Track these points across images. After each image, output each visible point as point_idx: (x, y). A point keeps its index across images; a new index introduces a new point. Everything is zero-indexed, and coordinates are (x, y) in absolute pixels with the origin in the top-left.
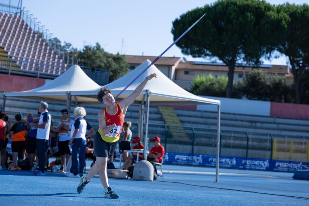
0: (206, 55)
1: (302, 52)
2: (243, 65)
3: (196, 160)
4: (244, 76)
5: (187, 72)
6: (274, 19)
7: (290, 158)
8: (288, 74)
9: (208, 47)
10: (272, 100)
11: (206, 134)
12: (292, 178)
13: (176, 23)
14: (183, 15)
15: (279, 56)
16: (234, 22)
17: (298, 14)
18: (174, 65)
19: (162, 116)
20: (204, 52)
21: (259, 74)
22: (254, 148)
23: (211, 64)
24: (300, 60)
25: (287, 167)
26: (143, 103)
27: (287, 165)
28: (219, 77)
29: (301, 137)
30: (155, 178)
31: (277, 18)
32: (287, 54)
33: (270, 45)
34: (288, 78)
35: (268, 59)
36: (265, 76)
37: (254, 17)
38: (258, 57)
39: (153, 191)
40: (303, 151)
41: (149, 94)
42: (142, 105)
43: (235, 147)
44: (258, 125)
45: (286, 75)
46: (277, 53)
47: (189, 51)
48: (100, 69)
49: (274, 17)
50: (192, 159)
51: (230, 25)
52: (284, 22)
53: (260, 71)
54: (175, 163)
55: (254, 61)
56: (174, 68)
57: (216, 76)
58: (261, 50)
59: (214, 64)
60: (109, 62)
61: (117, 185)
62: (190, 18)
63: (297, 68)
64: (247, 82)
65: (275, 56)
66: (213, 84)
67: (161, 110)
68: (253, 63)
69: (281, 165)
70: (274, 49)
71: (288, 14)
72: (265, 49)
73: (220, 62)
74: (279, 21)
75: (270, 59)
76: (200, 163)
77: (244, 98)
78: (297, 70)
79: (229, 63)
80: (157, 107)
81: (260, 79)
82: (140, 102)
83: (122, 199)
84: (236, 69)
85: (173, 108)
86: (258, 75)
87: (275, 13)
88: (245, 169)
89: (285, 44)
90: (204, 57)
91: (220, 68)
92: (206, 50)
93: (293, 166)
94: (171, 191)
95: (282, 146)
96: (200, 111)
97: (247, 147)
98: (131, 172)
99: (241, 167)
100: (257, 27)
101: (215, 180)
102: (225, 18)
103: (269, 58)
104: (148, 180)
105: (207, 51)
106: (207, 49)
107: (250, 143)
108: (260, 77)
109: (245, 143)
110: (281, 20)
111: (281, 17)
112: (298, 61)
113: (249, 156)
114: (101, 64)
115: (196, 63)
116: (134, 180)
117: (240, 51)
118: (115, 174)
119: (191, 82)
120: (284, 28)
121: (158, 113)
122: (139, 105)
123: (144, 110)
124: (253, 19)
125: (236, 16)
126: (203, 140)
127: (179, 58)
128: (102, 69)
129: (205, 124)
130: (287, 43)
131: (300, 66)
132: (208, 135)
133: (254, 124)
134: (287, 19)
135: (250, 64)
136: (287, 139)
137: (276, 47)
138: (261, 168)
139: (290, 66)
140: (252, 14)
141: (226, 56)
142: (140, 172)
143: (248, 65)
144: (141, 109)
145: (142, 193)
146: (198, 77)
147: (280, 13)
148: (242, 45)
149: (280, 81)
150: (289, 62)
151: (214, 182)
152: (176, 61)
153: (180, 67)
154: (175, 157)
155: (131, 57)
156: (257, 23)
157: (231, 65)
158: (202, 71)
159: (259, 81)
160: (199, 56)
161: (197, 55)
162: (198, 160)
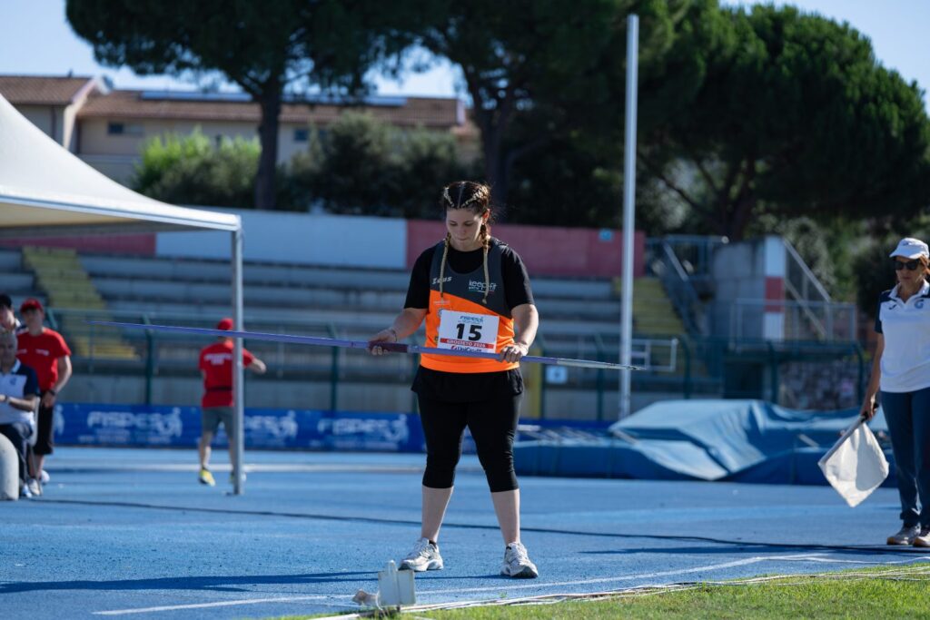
0: (182, 66)
1: (507, 49)
2: (308, 98)
3: (159, 426)
4: (313, 135)
5: (116, 128)
8: (458, 124)
9: (186, 38)
10: (410, 215)
15: (427, 66)
18: (69, 103)
19: (36, 279)
20: (173, 56)
21: (363, 128)
22: (356, 377)
23: (200, 96)
24: (498, 79)
28: (228, 144)
32: (454, 58)
33: (395, 28)
34: (461, 139)
35: (391, 78)
36: (382, 135)
38: (358, 68)
43: (293, 376)
44: (369, 298)
45: (456, 131)
46: (421, 56)
47: (122, 49)
50: (148, 422)
53: (368, 117)
54: (89, 438)
55: (344, 84)
56: (70, 115)
57: (218, 139)
58: (367, 45)
59: (211, 96)
63: (490, 104)
64: (322, 158)
65: (414, 65)
66: (206, 166)
67: (34, 258)
68: (344, 90)
70: (411, 42)
72: (380, 42)
73: (230, 89)
75: (399, 77)
76: (174, 436)
77: (317, 209)
78: (490, 112)
79: (260, 91)
80: (19, 250)
81: (367, 144)
84: (287, 113)
85: (72, 252)
86: (359, 131)
88: (328, 448)
89: (447, 25)
90: (175, 74)
91: (232, 112)
92: (179, 49)
96: (168, 259)
97: (333, 377)
99: (315, 443)
103: (394, 73)
105: (183, 51)
106: (185, 46)
107: (343, 361)
108: (368, 136)
109: (325, 361)
112: (491, 79)
113: (341, 407)
115: (146, 95)
117: (298, 49)
119: (133, 159)
121: (22, 269)
127: (86, 80)
129: (189, 301)
130: (452, 21)
131: (498, 99)
133: (352, 297)
135: (331, 95)
137: (419, 34)
138: (384, 446)
139: (466, 99)
141: (250, 68)
143: (325, 99)
146: (157, 141)
148: (301, 31)
149: (433, 148)
150: (464, 82)
151: (228, 494)
152: (76, 91)
153: (91, 109)
154: (86, 417)
157: (269, 96)
158: (169, 121)
159: (364, 150)
160: (159, 71)
161: (151, 68)
162: (166, 426)
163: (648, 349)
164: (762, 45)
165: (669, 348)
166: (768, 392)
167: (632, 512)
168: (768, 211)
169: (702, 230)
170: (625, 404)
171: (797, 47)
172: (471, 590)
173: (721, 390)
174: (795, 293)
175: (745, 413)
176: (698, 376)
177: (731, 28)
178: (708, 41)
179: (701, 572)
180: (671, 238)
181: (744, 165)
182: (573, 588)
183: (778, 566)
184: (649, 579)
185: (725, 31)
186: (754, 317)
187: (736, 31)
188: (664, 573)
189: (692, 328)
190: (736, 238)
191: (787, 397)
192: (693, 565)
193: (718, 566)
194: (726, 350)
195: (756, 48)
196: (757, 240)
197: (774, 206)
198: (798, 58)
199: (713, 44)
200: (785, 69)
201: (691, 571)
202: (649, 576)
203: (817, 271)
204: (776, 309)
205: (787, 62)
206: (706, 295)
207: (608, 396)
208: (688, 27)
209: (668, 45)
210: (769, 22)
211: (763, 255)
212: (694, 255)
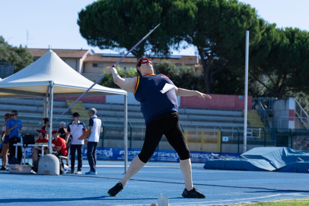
0: (114, 46)
1: (211, 41)
2: (151, 56)
3: (106, 153)
5: (95, 65)
6: (181, 9)
7: (201, 149)
8: (197, 64)
9: (115, 38)
11: (116, 127)
12: (203, 168)
13: (82, 15)
14: (89, 6)
15: (187, 47)
16: (141, 12)
17: (205, 4)
18: (81, 58)
19: (70, 110)
20: (111, 43)
23: (120, 56)
24: (208, 50)
25: (199, 158)
26: (47, 95)
27: (199, 155)
29: (212, 127)
30: (61, 172)
31: (184, 8)
32: (195, 44)
33: (177, 35)
34: (196, 69)
35: (176, 50)
36: (173, 67)
37: (161, 7)
39: (57, 184)
40: (214, 141)
41: (52, 86)
42: (46, 97)
45: (196, 66)
46: (185, 44)
47: (96, 42)
48: (3, 63)
49: (181, 7)
50: (103, 153)
51: (137, 16)
52: (191, 12)
53: (169, 61)
54: (85, 157)
55: (162, 52)
56: (81, 61)
57: (125, 68)
58: (169, 40)
59: (122, 55)
60: (13, 56)
61: (20, 180)
62: (97, 9)
63: (206, 58)
65: (183, 46)
67: (69, 103)
68: (162, 54)
69: (193, 156)
70: (182, 39)
71: (195, 4)
72: (173, 39)
74: (187, 11)
75: (179, 50)
76: (110, 157)
78: (206, 60)
79: (137, 54)
80: (65, 101)
81: (169, 70)
82: (44, 95)
83: (22, 193)
85: (81, 102)
86: (166, 66)
87: (182, 2)
88: (156, 161)
89: (193, 34)
90: (112, 48)
91: (129, 60)
92: (113, 42)
93: (204, 156)
94: (76, 183)
95: (193, 136)
96: (109, 104)
98: (36, 167)
99: (152, 159)
100: (164, 17)
101: (124, 172)
102: (132, 9)
103: (177, 48)
104: (54, 174)
105: (114, 42)
106: (115, 40)
108: (169, 67)
110: (189, 9)
111: (188, 6)
112: (206, 50)
113: (160, 149)
114: (4, 58)
115: (104, 55)
116: (39, 175)
117: (148, 42)
118: (19, 170)
119: (100, 75)
120: (191, 18)
121: (66, 107)
122: (43, 97)
123: (49, 103)
124: (160, 9)
125: (143, 6)
126: (113, 133)
127: (86, 50)
128: (6, 63)
129: (115, 116)
130: (195, 33)
131: (208, 56)
132: (118, 127)
134: (194, 9)
135: (158, 55)
136: (198, 130)
137: (184, 37)
138: (173, 160)
139: (198, 55)
140: (158, 4)
142: (45, 166)
143: (156, 56)
144: (46, 101)
145: (45, 186)
147: (187, 2)
149: (188, 70)
150: (198, 52)
151: (123, 174)
152: (83, 54)
153: (88, 59)
154: (85, 151)
155: (37, 50)
156: (164, 13)
158: (111, 63)
159: (168, 71)
160: (107, 48)
161: (104, 47)
162: (108, 154)
163: (252, 131)
164: (288, 40)
165: (259, 131)
166: (290, 145)
167: (244, 180)
168: (290, 90)
169: (270, 95)
170: (245, 148)
171: (299, 41)
172: (188, 203)
173: (275, 144)
174: (298, 115)
175: (282, 151)
176: (268, 140)
177: (279, 35)
178: (272, 39)
179: (260, 198)
180: (260, 98)
181: (283, 76)
182: (219, 203)
183: (285, 197)
184: (244, 200)
185: (277, 36)
186: (286, 122)
187: (280, 36)
188: (249, 199)
189: (267, 125)
190: (280, 98)
191: (296, 146)
192: (258, 196)
193: (266, 197)
194: (277, 132)
195: (286, 41)
196: (286, 99)
197: (291, 88)
198: (299, 44)
199: (273, 40)
200: (295, 47)
201: (257, 198)
202: (244, 199)
203: (305, 108)
204: (292, 120)
205: (296, 45)
206: (271, 115)
207: (240, 145)
208: (265, 34)
209: (260, 40)
210: (290, 33)
211: (288, 103)
212: (267, 103)
